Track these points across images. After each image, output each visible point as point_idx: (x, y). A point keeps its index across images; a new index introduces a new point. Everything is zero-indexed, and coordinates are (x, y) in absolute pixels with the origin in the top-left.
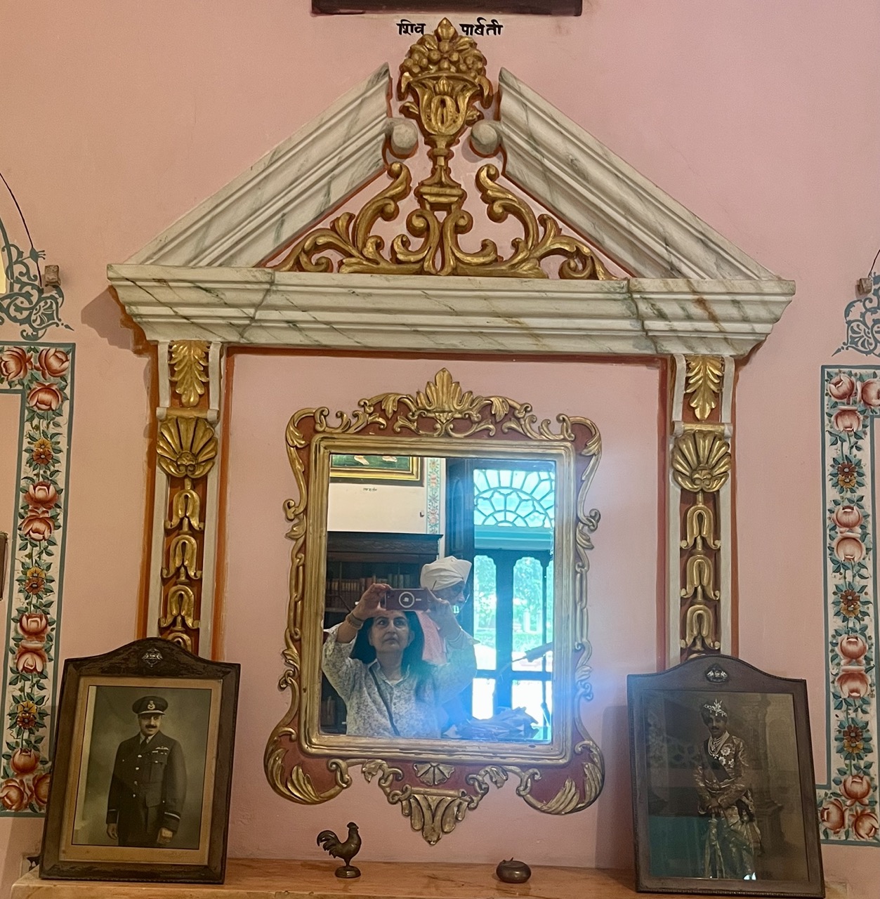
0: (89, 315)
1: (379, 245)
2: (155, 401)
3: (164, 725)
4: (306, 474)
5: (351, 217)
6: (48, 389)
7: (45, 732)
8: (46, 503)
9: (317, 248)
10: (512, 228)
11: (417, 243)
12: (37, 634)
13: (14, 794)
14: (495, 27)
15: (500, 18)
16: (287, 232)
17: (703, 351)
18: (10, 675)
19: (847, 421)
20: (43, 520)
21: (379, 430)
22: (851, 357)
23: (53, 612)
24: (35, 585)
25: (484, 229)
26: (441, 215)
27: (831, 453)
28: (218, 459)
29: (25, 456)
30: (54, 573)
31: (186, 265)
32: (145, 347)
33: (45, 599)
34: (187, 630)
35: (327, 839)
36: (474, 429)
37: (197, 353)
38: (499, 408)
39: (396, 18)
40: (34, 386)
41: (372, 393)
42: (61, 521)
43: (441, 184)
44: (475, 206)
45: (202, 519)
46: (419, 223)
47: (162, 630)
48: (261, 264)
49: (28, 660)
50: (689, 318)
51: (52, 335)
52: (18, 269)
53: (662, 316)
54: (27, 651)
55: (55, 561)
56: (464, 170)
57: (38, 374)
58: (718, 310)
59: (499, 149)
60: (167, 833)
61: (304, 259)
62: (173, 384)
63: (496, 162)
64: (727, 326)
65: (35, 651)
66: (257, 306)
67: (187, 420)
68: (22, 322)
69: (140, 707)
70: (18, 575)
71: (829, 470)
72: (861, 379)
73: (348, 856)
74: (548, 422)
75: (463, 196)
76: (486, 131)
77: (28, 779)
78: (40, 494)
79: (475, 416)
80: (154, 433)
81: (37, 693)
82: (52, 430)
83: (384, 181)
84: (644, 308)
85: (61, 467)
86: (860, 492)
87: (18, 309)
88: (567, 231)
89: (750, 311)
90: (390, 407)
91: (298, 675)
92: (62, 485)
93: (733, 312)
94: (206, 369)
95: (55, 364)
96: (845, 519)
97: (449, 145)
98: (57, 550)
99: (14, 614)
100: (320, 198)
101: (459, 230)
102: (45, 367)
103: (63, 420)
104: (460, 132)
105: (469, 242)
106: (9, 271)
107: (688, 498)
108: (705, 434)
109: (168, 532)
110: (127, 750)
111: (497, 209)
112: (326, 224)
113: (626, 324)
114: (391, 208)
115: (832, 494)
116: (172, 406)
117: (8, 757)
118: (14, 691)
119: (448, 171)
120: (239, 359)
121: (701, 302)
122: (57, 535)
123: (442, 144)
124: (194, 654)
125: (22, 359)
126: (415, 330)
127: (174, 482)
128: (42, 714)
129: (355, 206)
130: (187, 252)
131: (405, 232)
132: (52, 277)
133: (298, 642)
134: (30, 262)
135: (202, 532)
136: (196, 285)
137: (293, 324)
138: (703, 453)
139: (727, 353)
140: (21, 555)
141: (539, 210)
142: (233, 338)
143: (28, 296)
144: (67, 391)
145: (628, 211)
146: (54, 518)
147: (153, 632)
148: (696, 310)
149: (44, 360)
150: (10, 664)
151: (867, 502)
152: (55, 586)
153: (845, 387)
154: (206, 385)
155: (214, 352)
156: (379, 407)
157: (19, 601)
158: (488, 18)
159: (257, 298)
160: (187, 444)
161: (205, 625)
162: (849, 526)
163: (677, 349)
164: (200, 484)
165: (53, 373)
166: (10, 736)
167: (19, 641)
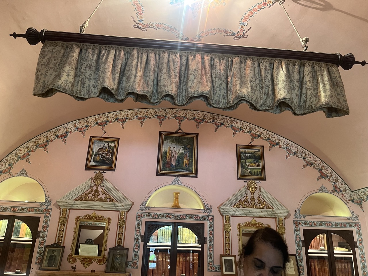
0: (54, 205)
1: (89, 197)
2: (60, 215)
3: (55, 253)
4: (77, 224)
5: (86, 194)
7: (42, 254)
9: (81, 197)
10: (104, 195)
11: (93, 197)
12: (43, 243)
13: (38, 262)
14: (105, 172)
15: (106, 171)
16: (78, 195)
17: (123, 210)
19: (139, 218)
20: (45, 229)
21: (86, 219)
22: (140, 211)
24: (43, 237)
25: (101, 195)
26: (96, 194)
27: (137, 222)
28: (66, 222)
29: (44, 221)
31: (65, 200)
32: (60, 209)
33: (44, 239)
34: (60, 242)
35: (72, 267)
36: (97, 219)
37: (65, 210)
38: (100, 216)
39: (94, 171)
40: (47, 213)
41: (86, 214)
43: (96, 190)
44: (100, 193)
45: (64, 229)
47: (57, 242)
48: (74, 200)
49: (41, 246)
50: (121, 207)
51: (49, 207)
52: (47, 199)
53: (118, 206)
55: (46, 234)
56: (100, 189)
58: (124, 206)
59: (103, 186)
60: (54, 266)
61: (80, 198)
62: (62, 213)
63: (103, 188)
64: (125, 208)
66: (73, 205)
67: (63, 218)
68: (46, 206)
69: (53, 251)
70: (42, 235)
71: (137, 224)
72: (141, 214)
73: (74, 269)
74: (106, 218)
75: (99, 192)
76: (102, 185)
77: (40, 260)
78: (45, 226)
79: (97, 217)
80: (59, 219)
81: (42, 250)
82: (48, 218)
83: (90, 190)
84: (116, 206)
85: (48, 223)
86: (140, 227)
87: (46, 204)
88: (110, 196)
89: (127, 206)
90: (88, 216)
91: (72, 248)
92: (48, 225)
93: (126, 206)
94: (66, 212)
95: (49, 210)
96: (138, 230)
97: (98, 186)
98: (46, 233)
100: (83, 192)
101: (98, 195)
103: (49, 217)
104: (100, 184)
105: (99, 197)
106: (45, 199)
107: (120, 227)
108: (122, 220)
109: (60, 231)
110: (51, 256)
111: (103, 193)
112: (83, 194)
113: (115, 207)
114: (90, 193)
115: (137, 227)
116: (62, 216)
117: (38, 257)
118: (39, 249)
119: (98, 189)
120: (71, 210)
121: (122, 205)
122: (47, 231)
123: (97, 186)
124: (61, 246)
125: (45, 210)
126: (91, 207)
127: (61, 225)
128: (42, 252)
129: (87, 192)
130: (66, 198)
131: (92, 196)
132: (50, 200)
133: (73, 244)
134: (48, 199)
135: (63, 231)
136: (66, 202)
137: (77, 206)
138: (122, 222)
139: (126, 211)
140: (42, 233)
141: (107, 193)
142: (70, 208)
143: (47, 202)
144: (50, 214)
145: (116, 194)
146: (47, 229)
147: (56, 243)
148: (121, 206)
150: (39, 246)
151: (140, 228)
152: (46, 237)
153: (139, 214)
154: (66, 213)
155: (67, 210)
156: (86, 216)
157: (41, 239)
158: (104, 171)
159: (73, 204)
160: (63, 220)
161: (62, 242)
162: (138, 231)
163: (120, 210)
164: (64, 225)
165: (49, 212)
166: (38, 255)
167: (40, 243)
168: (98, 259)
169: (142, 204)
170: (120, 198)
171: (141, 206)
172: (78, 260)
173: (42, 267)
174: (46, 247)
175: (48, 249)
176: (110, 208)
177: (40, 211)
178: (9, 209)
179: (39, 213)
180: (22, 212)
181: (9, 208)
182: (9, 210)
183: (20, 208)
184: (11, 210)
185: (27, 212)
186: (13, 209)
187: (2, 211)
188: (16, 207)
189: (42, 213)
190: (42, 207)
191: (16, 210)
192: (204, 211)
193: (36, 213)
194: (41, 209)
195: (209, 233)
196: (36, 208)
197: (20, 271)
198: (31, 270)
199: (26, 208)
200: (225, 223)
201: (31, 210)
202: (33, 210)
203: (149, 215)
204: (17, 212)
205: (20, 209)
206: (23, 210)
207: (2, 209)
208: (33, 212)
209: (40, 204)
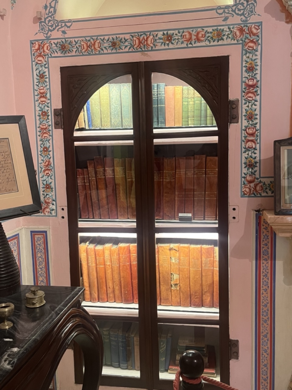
6: (252, 41)
8: (253, 86)
13: (247, 190)
18: (243, 150)
20: (252, 93)
23: (258, 126)
24: (250, 117)
29: (244, 69)
30: (257, 112)
33: (255, 122)
42: (259, 92)
49: (250, 144)
54: (249, 141)
55: (258, 107)
57: (248, 36)
65: (252, 141)
68: (241, 15)
70: (244, 113)
77: (252, 185)
78: (251, 83)
81: (254, 155)
82: (254, 58)
85: (258, 72)
87: (239, 10)
92: (259, 79)
95: (254, 31)
98: (258, 103)
99: (244, 128)
102: (251, 33)
103: (258, 53)
117: (244, 178)
118: (245, 155)
125: (241, 30)
128: (256, 163)
140: (245, 107)
143: (242, 4)
144: (260, 41)
146: (256, 91)
149: (250, 30)
150: (243, 146)
152: (258, 117)
157: (245, 123)
165: (254, 35)
166: (245, 171)
167: (245, 137)
177: (225, 38)
178: (127, 44)
179: (220, 42)
180: (166, 47)
181: (126, 40)
182: (126, 46)
183: (160, 34)
184: (132, 46)
185: (183, 45)
186: (139, 39)
187: (105, 51)
188: (144, 33)
189: (233, 42)
190: (229, 22)
191: (149, 42)
193: (212, 44)
194: (226, 28)
196: (210, 30)
197: (190, 215)
198: (231, 213)
199: (177, 31)
201: (194, 37)
202: (200, 35)
204: (152, 50)
205: (160, 39)
206: (170, 41)
207: (106, 45)
208: (202, 41)
209: (219, 11)
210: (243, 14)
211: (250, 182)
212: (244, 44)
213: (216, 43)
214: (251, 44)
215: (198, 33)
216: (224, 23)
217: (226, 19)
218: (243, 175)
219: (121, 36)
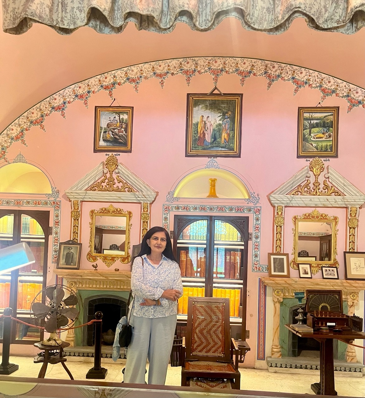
0: (63, 197)
1: (102, 187)
2: (72, 209)
3: (72, 251)
4: (92, 218)
5: (98, 183)
6: (58, 207)
7: (58, 253)
8: (58, 222)
9: (94, 187)
10: (121, 184)
11: (108, 186)
12: (57, 240)
13: (54, 261)
14: (119, 155)
15: (120, 153)
16: (90, 185)
17: (146, 202)
18: (53, 245)
19: (166, 212)
20: (57, 225)
21: (102, 213)
22: (167, 203)
23: (59, 237)
24: (56, 233)
25: (117, 184)
26: (111, 182)
27: (164, 216)
28: (80, 216)
29: (55, 216)
30: (59, 232)
31: (75, 190)
32: (71, 201)
33: (58, 235)
34: (76, 239)
35: (93, 266)
36: (115, 212)
37: (77, 202)
38: (119, 210)
39: (105, 153)
40: (56, 206)
41: (101, 207)
42: (60, 225)
43: (111, 178)
44: (116, 181)
45: (78, 225)
46: (108, 184)
48: (85, 190)
49: (56, 243)
50: (143, 198)
51: (58, 199)
52: (53, 190)
53: (139, 197)
55: (59, 230)
56: (115, 176)
58: (146, 197)
59: (119, 173)
60: (72, 264)
61: (92, 188)
62: (74, 206)
63: (119, 175)
64: (148, 199)
65: (57, 242)
66: (85, 196)
67: (75, 211)
69: (69, 249)
70: (54, 232)
71: (163, 218)
72: (168, 206)
73: (96, 268)
74: (125, 212)
75: (114, 180)
76: (117, 171)
77: (56, 259)
78: (57, 221)
79: (115, 211)
80: (72, 213)
81: (57, 248)
82: (58, 212)
83: (103, 177)
84: (136, 196)
85: (60, 217)
86: (167, 221)
87: (53, 196)
88: (129, 185)
89: (151, 197)
90: (104, 210)
91: (91, 246)
92: (60, 220)
93: (148, 197)
94: (78, 204)
95: (58, 203)
96: (165, 225)
97: (112, 172)
98: (59, 229)
99: (54, 237)
100: (94, 180)
101: (113, 184)
103: (60, 211)
104: (114, 170)
105: (115, 186)
106: (52, 190)
107: (144, 222)
108: (145, 214)
109: (74, 226)
110: (67, 254)
111: (119, 182)
112: (95, 183)
113: (135, 198)
114: (104, 181)
115: (164, 222)
116: (74, 209)
118: (54, 247)
119: (112, 176)
120: (83, 202)
121: (144, 196)
122: (59, 227)
123: (111, 172)
124: (77, 243)
125: (54, 203)
126: (106, 199)
127: (75, 220)
128: (58, 250)
129: (99, 181)
130: (75, 188)
131: (106, 185)
132: (58, 191)
133: (91, 241)
134: (55, 189)
135: (78, 226)
136: (76, 193)
137: (90, 198)
138: (145, 216)
139: (149, 202)
140: (54, 229)
141: (125, 182)
142: (82, 200)
143: (55, 194)
144: (60, 207)
145: (135, 183)
147: (72, 239)
148: (143, 197)
149: (57, 203)
150: (53, 244)
151: (168, 223)
152: (59, 233)
153: (166, 207)
154: (78, 206)
155: (79, 202)
156: (102, 209)
157: (54, 235)
158: (118, 153)
159: (85, 195)
160: (76, 215)
161: (79, 239)
162: (166, 226)
163: (142, 202)
164: (78, 220)
165: (58, 205)
166: (54, 253)
167: (54, 241)
168: (121, 258)
169: (169, 194)
170: (140, 187)
171: (168, 197)
172: (98, 258)
173: (60, 266)
174: (61, 244)
175: (63, 246)
176: (130, 200)
177: (48, 204)
178: (12, 203)
179: (47, 206)
180: (27, 205)
181: (12, 202)
182: (12, 204)
183: (25, 201)
184: (14, 204)
185: (33, 206)
186: (17, 202)
187: (4, 205)
188: (19, 200)
189: (51, 206)
190: (50, 199)
191: (21, 203)
192: (249, 201)
193: (44, 206)
194: (49, 201)
195: (255, 228)
196: (43, 201)
197: (36, 271)
198: (48, 270)
199: (31, 201)
200: (277, 215)
201: (37, 203)
202: (40, 203)
203: (178, 208)
204: (22, 206)
205: (25, 202)
206: (29, 203)
207: (4, 202)
208: (40, 205)
209: (47, 195)
210: (55, 197)
211: (55, 258)
212: (55, 207)
213: (45, 206)
214: (57, 208)
215: (39, 202)
216: (48, 199)
217: (49, 198)
218: (53, 255)
219: (10, 200)
